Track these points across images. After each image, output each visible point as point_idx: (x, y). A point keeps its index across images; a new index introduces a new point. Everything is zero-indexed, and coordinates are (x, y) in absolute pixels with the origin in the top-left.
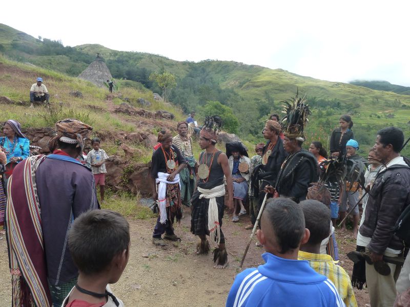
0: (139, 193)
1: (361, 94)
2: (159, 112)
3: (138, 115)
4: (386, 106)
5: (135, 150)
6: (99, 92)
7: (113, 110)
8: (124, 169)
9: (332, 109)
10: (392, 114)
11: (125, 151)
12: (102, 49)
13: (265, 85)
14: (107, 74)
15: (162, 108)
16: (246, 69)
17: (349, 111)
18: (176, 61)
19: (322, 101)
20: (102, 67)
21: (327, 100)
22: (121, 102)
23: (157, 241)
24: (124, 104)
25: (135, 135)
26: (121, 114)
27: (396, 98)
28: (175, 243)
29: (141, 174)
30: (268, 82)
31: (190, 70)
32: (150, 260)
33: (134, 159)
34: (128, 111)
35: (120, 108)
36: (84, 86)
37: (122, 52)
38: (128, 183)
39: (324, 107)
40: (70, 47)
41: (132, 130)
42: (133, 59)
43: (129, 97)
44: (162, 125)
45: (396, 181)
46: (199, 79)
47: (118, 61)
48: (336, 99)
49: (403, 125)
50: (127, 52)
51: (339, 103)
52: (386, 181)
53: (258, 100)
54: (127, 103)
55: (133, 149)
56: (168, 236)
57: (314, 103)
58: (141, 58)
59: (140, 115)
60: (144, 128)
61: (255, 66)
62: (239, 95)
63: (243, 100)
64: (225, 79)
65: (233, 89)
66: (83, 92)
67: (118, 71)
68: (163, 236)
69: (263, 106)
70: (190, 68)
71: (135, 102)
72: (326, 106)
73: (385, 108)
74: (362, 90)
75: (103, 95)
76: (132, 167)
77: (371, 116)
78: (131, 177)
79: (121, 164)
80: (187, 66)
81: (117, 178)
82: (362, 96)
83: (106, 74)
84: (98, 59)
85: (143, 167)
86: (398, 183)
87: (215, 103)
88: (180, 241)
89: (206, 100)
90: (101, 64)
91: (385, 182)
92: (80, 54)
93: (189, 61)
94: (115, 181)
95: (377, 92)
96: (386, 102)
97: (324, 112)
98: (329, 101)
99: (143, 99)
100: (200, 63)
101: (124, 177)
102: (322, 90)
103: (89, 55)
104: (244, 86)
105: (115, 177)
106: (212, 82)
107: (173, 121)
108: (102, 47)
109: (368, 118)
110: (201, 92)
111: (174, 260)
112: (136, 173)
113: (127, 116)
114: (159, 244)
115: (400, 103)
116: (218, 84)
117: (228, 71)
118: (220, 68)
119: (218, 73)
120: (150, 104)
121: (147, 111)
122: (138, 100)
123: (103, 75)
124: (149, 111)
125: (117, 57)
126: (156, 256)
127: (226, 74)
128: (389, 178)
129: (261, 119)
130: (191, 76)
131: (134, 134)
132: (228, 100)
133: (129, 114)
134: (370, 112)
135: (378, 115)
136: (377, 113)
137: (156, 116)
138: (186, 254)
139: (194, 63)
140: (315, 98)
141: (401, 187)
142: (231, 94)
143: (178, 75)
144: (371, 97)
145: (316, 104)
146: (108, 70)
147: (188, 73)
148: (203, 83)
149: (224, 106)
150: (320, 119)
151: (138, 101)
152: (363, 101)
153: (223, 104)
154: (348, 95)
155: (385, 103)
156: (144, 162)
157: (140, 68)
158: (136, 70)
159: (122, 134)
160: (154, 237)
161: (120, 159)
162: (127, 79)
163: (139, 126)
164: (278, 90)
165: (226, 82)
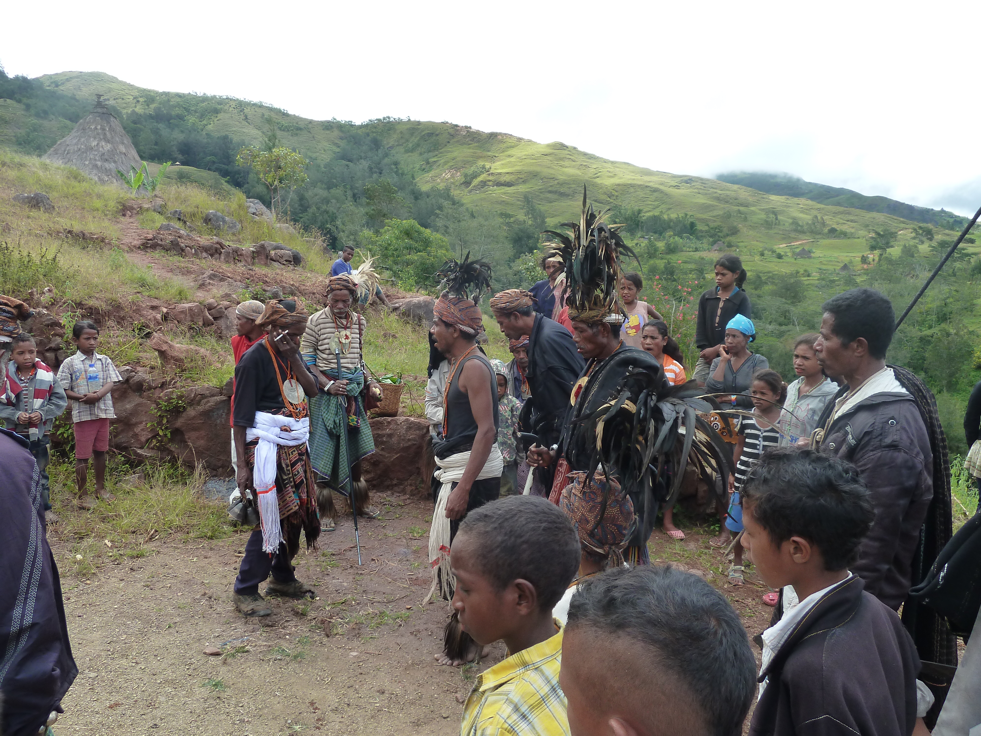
0: (199, 467)
1: (742, 205)
2: (263, 247)
3: (204, 254)
4: (796, 231)
5: (187, 351)
6: (99, 196)
7: (137, 243)
8: (158, 404)
9: (677, 238)
10: (806, 248)
11: (162, 354)
12: (114, 86)
13: (524, 182)
14: (124, 150)
15: (271, 237)
16: (478, 142)
17: (714, 243)
18: (306, 120)
19: (655, 219)
20: (112, 129)
21: (665, 217)
22: (160, 221)
23: (248, 606)
24: (167, 227)
25: (190, 309)
26: (157, 254)
27: (815, 212)
28: (299, 605)
29: (207, 414)
30: (530, 173)
31: (343, 143)
32: (225, 663)
33: (186, 374)
34: (178, 244)
35: (154, 238)
36: (59, 179)
37: (167, 94)
38: (171, 440)
39: (661, 234)
40: (24, 79)
41: (181, 295)
42: (196, 112)
43: (182, 208)
44: (265, 282)
45: (888, 440)
46: (365, 164)
47: (158, 117)
48: (686, 215)
49: (831, 274)
50: (178, 95)
51: (692, 225)
52: (859, 441)
53: (508, 216)
54: (177, 225)
55: (184, 347)
56: (279, 587)
57: (637, 225)
58: (216, 111)
59: (212, 255)
60: (215, 290)
61: (500, 134)
62: (462, 205)
63: (473, 216)
64: (428, 166)
65: (448, 189)
66: (54, 195)
67: (156, 144)
68: (263, 587)
69: (521, 230)
70: (341, 138)
71: (199, 223)
72: (665, 230)
73: (793, 235)
74: (744, 193)
75: (112, 204)
76: (180, 397)
77: (762, 254)
78: (179, 423)
79: (150, 388)
80: (336, 133)
81: (141, 426)
82: (742, 209)
83: (122, 148)
84: (99, 110)
85: (213, 396)
86: (894, 446)
87: (406, 223)
88: (313, 598)
89: (384, 215)
90: (108, 122)
91: (857, 445)
92: (53, 96)
93: (339, 119)
94: (136, 435)
95: (776, 199)
96: (795, 222)
97: (661, 245)
98: (671, 220)
99: (219, 214)
100: (367, 125)
101: (160, 423)
102: (656, 194)
103: (77, 101)
104: (475, 182)
105: (136, 424)
106: (396, 173)
107: (299, 269)
108: (114, 80)
109: (757, 258)
110: (369, 198)
111: (296, 657)
112: (191, 412)
113: (175, 260)
114: (253, 613)
115: (824, 224)
116: (413, 178)
117: (436, 147)
118: (415, 140)
119: (412, 150)
120: (239, 226)
121: (230, 243)
122: (207, 215)
123: (113, 152)
124: (234, 246)
125: (153, 106)
126: (243, 651)
127: (431, 154)
128: (867, 433)
129: (518, 261)
130: (345, 157)
131: (187, 305)
132: (437, 216)
133: (181, 252)
134: (761, 245)
135: (778, 251)
136: (775, 247)
137: (253, 258)
138: (328, 636)
139: (352, 126)
140: (640, 211)
141: (900, 457)
142: (446, 203)
143: (314, 155)
144: (763, 210)
145: (642, 227)
146: (127, 140)
147: (338, 150)
148: (375, 176)
149: (427, 232)
150: (652, 262)
151: (207, 220)
152: (745, 219)
153: (426, 228)
154: (712, 206)
155: (793, 223)
156: (214, 383)
157: (216, 135)
158: (205, 140)
159: (153, 308)
160: (239, 592)
161: (148, 377)
162: (183, 164)
163: (202, 286)
164: (555, 192)
165: (430, 174)
